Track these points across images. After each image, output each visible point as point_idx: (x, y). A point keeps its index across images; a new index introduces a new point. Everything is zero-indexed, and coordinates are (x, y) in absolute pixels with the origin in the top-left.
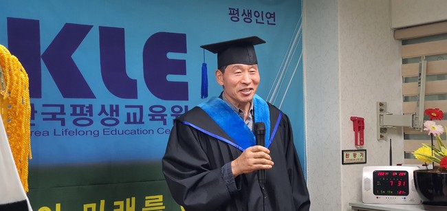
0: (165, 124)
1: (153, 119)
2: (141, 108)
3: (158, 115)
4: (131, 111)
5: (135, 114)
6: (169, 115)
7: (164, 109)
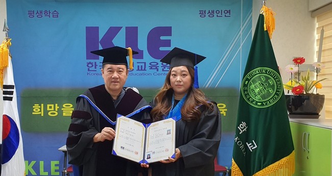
0: (158, 70)
1: (151, 68)
2: (145, 63)
3: (154, 67)
4: (140, 65)
5: (142, 66)
6: (160, 67)
7: (157, 64)
